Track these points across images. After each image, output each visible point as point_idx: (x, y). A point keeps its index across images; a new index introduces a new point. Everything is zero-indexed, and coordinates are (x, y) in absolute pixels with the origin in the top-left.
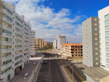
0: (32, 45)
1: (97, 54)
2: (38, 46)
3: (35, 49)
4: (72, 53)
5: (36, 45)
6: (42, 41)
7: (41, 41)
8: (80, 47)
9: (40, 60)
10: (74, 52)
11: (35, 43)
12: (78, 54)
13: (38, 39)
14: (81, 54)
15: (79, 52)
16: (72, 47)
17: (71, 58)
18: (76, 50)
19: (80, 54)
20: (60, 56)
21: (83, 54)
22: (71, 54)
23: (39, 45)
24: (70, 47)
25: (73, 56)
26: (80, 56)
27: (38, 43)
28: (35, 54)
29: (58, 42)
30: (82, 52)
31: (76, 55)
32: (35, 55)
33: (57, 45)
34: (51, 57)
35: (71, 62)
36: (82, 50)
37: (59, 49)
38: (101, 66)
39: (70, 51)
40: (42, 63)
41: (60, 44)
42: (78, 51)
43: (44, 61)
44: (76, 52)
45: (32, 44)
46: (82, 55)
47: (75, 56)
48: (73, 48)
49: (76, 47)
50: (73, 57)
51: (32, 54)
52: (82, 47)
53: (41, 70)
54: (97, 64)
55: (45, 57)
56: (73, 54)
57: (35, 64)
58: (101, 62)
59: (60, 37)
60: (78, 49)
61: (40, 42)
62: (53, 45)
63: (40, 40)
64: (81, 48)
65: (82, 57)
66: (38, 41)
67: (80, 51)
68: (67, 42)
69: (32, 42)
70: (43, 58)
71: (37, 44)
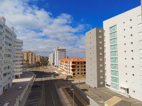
0: (17, 61)
1: (101, 71)
2: (26, 61)
3: (22, 66)
4: (73, 70)
5: (23, 60)
6: (34, 54)
7: (32, 55)
8: (83, 63)
9: (29, 81)
10: (75, 69)
11: (23, 57)
12: (80, 72)
13: (26, 52)
14: (84, 72)
15: (82, 70)
16: (73, 63)
17: (71, 77)
18: (78, 66)
19: (83, 72)
20: (57, 75)
21: (87, 71)
22: (72, 72)
23: (28, 61)
24: (71, 63)
25: (74, 74)
26: (83, 75)
27: (27, 57)
28: (21, 73)
29: (56, 56)
30: (85, 70)
31: (78, 73)
32: (21, 75)
33: (54, 60)
34: (46, 77)
35: (72, 82)
36: (85, 66)
37: (57, 66)
38: (106, 86)
39: (71, 68)
40: (32, 85)
41: (58, 60)
42: (80, 68)
43: (35, 82)
44: (78, 70)
45: (17, 59)
46: (85, 73)
47: (76, 74)
48: (74, 65)
49: (78, 63)
50: (74, 76)
51: (16, 74)
52: (85, 63)
53: (31, 97)
54: (101, 83)
55: (37, 77)
56: (74, 72)
57: (20, 87)
58: (106, 81)
59: (58, 50)
60: (80, 66)
61: (30, 56)
62: (49, 60)
63: (30, 54)
64: (84, 65)
65: (86, 75)
66: (27, 55)
67: (83, 68)
68: (68, 57)
69: (17, 57)
70: (33, 78)
71: (25, 58)
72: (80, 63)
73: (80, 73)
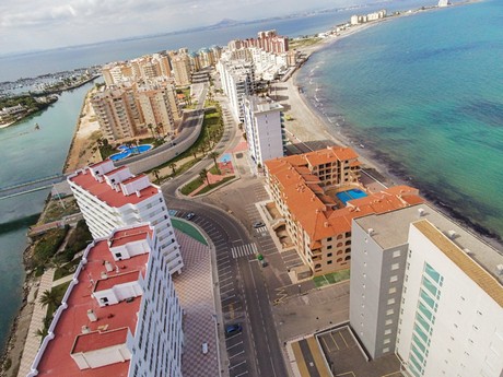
7: (166, 98)
12: (334, 258)
13: (146, 93)
14: (348, 254)
15: (339, 245)
18: (329, 248)
19: (344, 255)
21: (352, 254)
22: (311, 260)
23: (160, 126)
25: (318, 266)
26: (343, 261)
30: (348, 250)
31: (330, 262)
36: (348, 243)
42: (334, 250)
44: (330, 255)
46: (348, 258)
47: (324, 265)
48: (317, 245)
49: (329, 239)
50: (318, 269)
52: (348, 234)
56: (318, 262)
60: (334, 245)
64: (347, 239)
65: (350, 263)
66: (151, 101)
67: (344, 248)
72: (334, 239)
73: (334, 262)
